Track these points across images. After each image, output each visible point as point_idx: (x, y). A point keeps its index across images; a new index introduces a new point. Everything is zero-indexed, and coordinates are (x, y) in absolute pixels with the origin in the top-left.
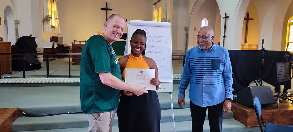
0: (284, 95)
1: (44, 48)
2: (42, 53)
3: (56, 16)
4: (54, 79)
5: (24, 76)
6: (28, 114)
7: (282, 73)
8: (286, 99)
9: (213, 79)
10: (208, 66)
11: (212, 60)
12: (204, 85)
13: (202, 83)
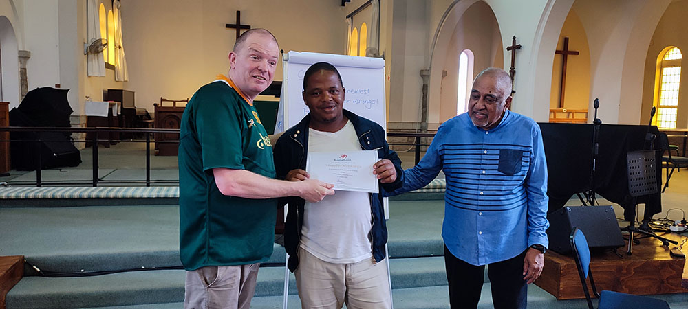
0: (645, 227)
1: (89, 117)
2: (84, 127)
3: (117, 42)
4: (111, 190)
5: (38, 182)
6: (47, 270)
7: (640, 176)
8: (650, 235)
10: (491, 167)
11: (501, 151)
12: (480, 214)
13: (475, 207)
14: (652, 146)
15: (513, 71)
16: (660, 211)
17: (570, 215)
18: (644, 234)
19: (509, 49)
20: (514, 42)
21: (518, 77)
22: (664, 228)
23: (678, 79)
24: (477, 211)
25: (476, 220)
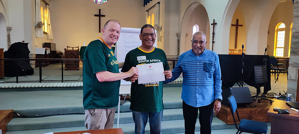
0: (264, 96)
1: (37, 54)
2: (35, 59)
3: (48, 23)
4: (47, 84)
5: (17, 81)
6: (23, 115)
7: (260, 75)
8: (265, 99)
9: (206, 81)
10: (200, 69)
11: (204, 63)
12: (197, 87)
13: (195, 85)
14: (266, 63)
15: (214, 34)
16: (271, 90)
17: (231, 91)
18: (262, 98)
19: (212, 24)
20: (214, 21)
21: (215, 36)
22: (272, 96)
23: (284, 36)
24: (196, 86)
25: (196, 90)
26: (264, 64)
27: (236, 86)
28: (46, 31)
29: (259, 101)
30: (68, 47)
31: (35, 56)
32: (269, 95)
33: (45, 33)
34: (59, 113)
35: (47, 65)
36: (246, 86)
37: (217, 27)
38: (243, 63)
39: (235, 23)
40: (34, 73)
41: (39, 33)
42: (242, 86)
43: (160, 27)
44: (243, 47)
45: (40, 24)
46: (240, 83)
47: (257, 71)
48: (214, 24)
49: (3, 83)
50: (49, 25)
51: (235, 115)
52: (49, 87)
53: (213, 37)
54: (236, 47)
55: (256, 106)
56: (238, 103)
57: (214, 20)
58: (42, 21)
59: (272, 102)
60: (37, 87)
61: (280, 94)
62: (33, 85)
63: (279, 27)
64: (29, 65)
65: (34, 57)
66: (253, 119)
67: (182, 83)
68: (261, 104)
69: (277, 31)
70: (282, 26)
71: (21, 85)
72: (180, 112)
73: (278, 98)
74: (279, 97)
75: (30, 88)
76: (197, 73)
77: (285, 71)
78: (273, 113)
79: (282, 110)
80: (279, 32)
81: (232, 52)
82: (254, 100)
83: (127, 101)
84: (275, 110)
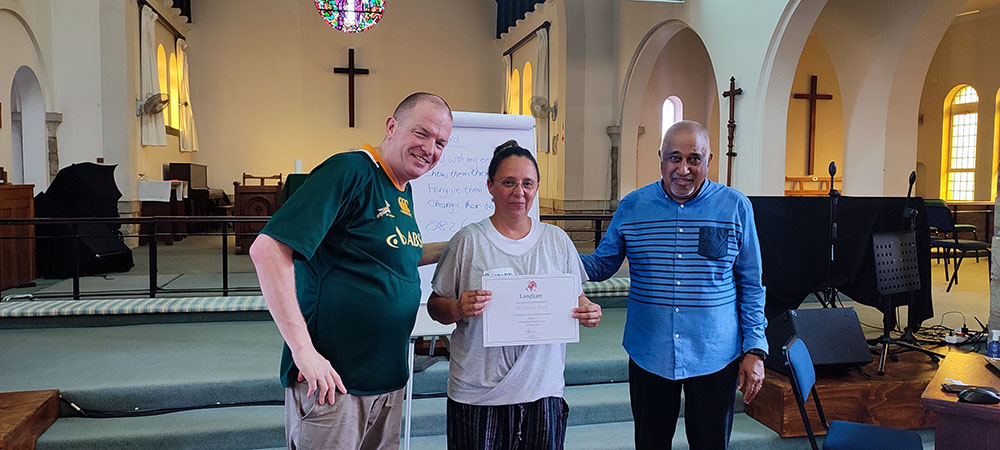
0: (908, 337)
1: (144, 202)
2: (137, 217)
3: (182, 97)
4: (175, 302)
5: (74, 292)
6: (90, 409)
7: (894, 266)
8: (912, 349)
9: (705, 290)
10: (689, 249)
11: (702, 228)
12: (677, 310)
13: (670, 302)
14: (913, 225)
15: (732, 126)
16: (932, 316)
17: (795, 321)
18: (903, 346)
19: (725, 94)
20: (733, 85)
21: (739, 133)
22: (937, 339)
23: (974, 130)
24: (673, 306)
25: (672, 318)
26: (907, 229)
27: (811, 305)
28: (175, 125)
29: (892, 357)
30: (245, 177)
31: (137, 208)
32: (926, 334)
33: (170, 131)
34: (210, 402)
35: (178, 239)
36: (846, 303)
37: (743, 105)
38: (835, 225)
39: (805, 89)
40: (133, 265)
41: (153, 133)
42: (834, 306)
43: (552, 106)
44: (832, 170)
45: (156, 101)
46: (824, 293)
47: (884, 251)
48: (734, 93)
49: (31, 299)
50: (186, 104)
51: (810, 407)
52: (181, 313)
53: (731, 138)
54: (809, 171)
55: (881, 374)
56: (821, 362)
57: (733, 79)
58: (163, 90)
59: (939, 360)
60: (140, 312)
61: (965, 330)
62: (126, 304)
63: (957, 101)
64: (119, 239)
65: (134, 212)
66: (873, 419)
67: (627, 294)
68: (900, 365)
69: (951, 114)
70: (969, 95)
71: (90, 305)
72: (621, 394)
73: (958, 346)
74: (962, 340)
75: (117, 315)
76: (677, 262)
77: (982, 251)
78: (941, 398)
79: (972, 391)
80: (956, 117)
81: (798, 188)
82: (873, 352)
83: (438, 358)
84: (946, 390)
